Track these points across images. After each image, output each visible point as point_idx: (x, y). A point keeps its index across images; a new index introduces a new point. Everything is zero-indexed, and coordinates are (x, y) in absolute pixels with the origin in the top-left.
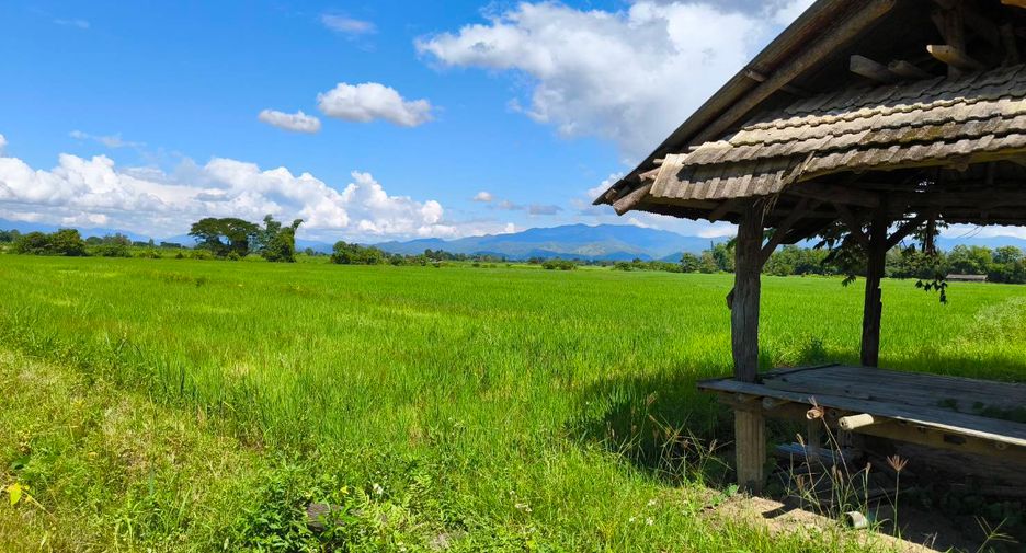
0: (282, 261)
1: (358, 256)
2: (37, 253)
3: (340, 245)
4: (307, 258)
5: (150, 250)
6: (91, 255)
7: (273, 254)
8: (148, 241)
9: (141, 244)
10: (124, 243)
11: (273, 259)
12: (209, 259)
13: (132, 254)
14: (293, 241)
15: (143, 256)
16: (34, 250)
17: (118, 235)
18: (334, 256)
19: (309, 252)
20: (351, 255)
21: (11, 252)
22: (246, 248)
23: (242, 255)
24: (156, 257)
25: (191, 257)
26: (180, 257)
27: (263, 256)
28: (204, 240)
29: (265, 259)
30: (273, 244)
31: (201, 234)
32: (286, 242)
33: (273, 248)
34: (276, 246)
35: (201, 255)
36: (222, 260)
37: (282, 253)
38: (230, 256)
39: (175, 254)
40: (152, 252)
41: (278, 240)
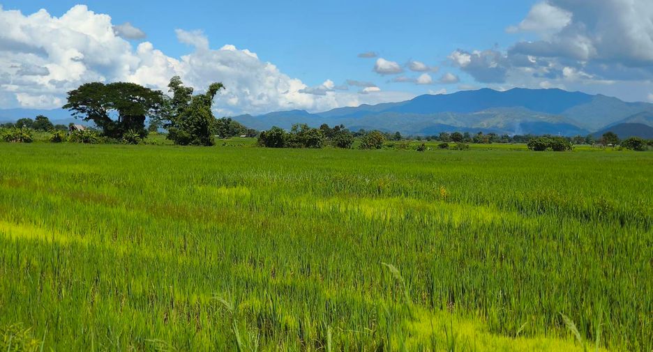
0: (197, 144)
5: (22, 131)
7: (185, 134)
11: (184, 141)
12: (95, 141)
15: (9, 139)
18: (264, 134)
24: (26, 141)
25: (73, 141)
26: (58, 140)
27: (169, 137)
28: (86, 115)
29: (172, 142)
30: (183, 120)
31: (81, 106)
32: (202, 117)
33: (184, 125)
34: (187, 123)
35: (87, 137)
36: (115, 143)
37: (196, 132)
38: (126, 138)
39: (51, 136)
40: (24, 134)
41: (190, 114)
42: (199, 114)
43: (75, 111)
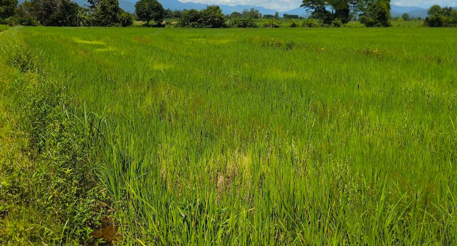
0: (379, 26)
1: (451, 19)
2: (193, 26)
3: (435, 9)
4: (403, 23)
5: (273, 21)
6: (229, 27)
7: (371, 20)
8: (274, 14)
9: (268, 17)
10: (256, 17)
11: (370, 25)
12: (316, 26)
13: (258, 24)
14: (389, 7)
15: (266, 26)
16: (191, 24)
17: (252, 10)
18: (427, 19)
19: (406, 17)
20: (444, 18)
21: (176, 26)
22: (347, 16)
23: (344, 22)
24: (276, 27)
25: (303, 26)
26: (294, 26)
27: (362, 22)
28: (313, 10)
29: (363, 25)
30: (371, 10)
31: (311, 5)
32: (382, 8)
33: (371, 14)
34: (373, 13)
35: (311, 24)
36: (327, 27)
37: (379, 18)
38: (334, 24)
39: (290, 24)
40: (274, 23)
41: (375, 6)
42: (380, 7)
43: (308, 8)
